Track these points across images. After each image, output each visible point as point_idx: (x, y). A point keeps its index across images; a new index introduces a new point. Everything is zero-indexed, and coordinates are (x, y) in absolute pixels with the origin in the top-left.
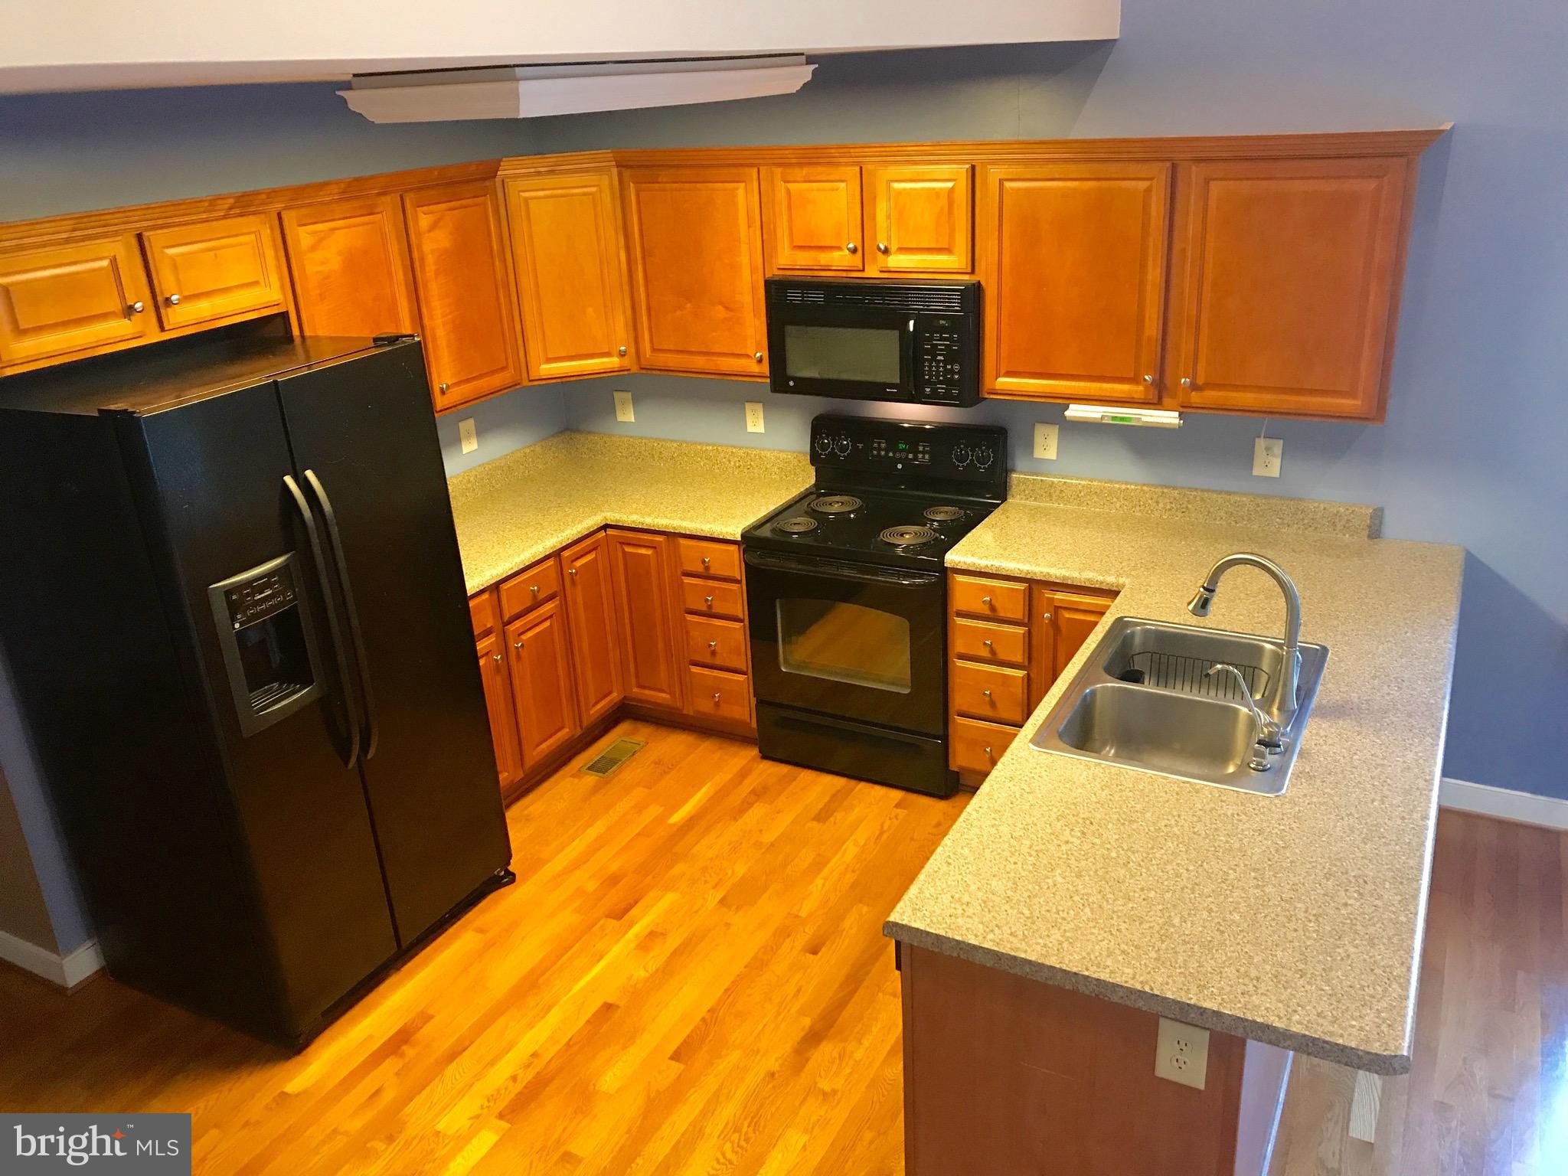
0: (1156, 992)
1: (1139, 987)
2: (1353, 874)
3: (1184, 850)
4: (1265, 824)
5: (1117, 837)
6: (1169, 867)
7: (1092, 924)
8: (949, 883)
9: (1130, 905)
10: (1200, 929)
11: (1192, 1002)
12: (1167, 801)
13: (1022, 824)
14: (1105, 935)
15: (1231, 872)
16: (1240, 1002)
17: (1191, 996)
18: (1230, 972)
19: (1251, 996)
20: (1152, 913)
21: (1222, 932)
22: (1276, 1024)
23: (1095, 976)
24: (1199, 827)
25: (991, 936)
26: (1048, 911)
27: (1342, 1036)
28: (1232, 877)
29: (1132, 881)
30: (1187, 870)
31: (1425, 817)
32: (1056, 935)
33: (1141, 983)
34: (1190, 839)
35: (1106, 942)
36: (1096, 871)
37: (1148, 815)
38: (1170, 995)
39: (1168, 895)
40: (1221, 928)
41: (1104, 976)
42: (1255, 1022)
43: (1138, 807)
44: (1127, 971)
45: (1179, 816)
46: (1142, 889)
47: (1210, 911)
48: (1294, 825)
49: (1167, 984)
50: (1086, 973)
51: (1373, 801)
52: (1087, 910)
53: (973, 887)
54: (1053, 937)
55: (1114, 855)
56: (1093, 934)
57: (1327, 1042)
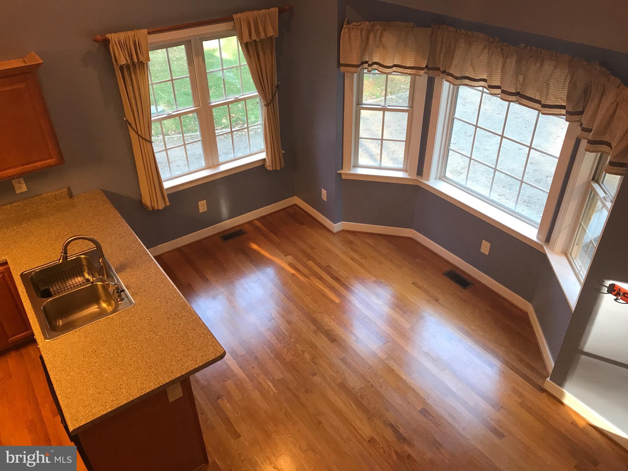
0: (164, 383)
1: (159, 386)
3: (128, 339)
4: (140, 316)
5: (107, 350)
6: (130, 347)
7: (129, 380)
8: (76, 403)
9: (133, 366)
10: (156, 358)
11: (174, 378)
12: (108, 328)
13: (76, 368)
14: (136, 380)
15: (146, 336)
16: (184, 368)
17: (172, 377)
18: (174, 363)
19: (184, 365)
20: (140, 364)
21: (162, 354)
22: (196, 367)
23: (146, 392)
24: (125, 330)
25: (107, 407)
26: (114, 386)
27: (210, 357)
28: (148, 337)
29: (125, 359)
30: (135, 344)
31: (173, 286)
32: (124, 391)
33: (158, 384)
34: (126, 335)
35: (138, 382)
36: (113, 364)
37: (108, 336)
38: (168, 381)
39: (138, 355)
40: (160, 353)
41: (148, 391)
42: (191, 370)
43: (103, 336)
44: (152, 384)
45: (116, 330)
46: (130, 359)
47: (153, 351)
48: (147, 311)
49: (164, 379)
50: (143, 394)
51: (158, 290)
52: (124, 377)
53: (85, 398)
54: (124, 392)
55: (112, 356)
56: (132, 382)
57: (209, 361)
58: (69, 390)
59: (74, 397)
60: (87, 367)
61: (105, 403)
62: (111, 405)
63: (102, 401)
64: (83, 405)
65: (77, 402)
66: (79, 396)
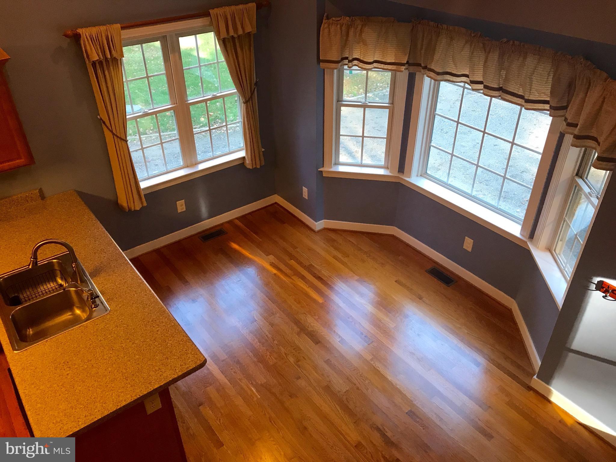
0: (142, 395)
1: (136, 398)
2: (151, 321)
3: (103, 348)
4: (116, 323)
5: (80, 360)
6: (105, 357)
7: (104, 393)
8: (47, 420)
9: (108, 377)
10: (132, 368)
11: (152, 389)
12: (82, 337)
13: (46, 381)
14: (111, 392)
15: (122, 345)
16: (162, 379)
17: (150, 388)
18: (152, 373)
19: (163, 375)
20: (116, 375)
21: (138, 364)
22: (175, 377)
23: (122, 406)
24: (100, 338)
25: (80, 423)
26: (87, 400)
27: (190, 366)
28: (124, 346)
29: (100, 370)
30: (111, 354)
31: (150, 291)
32: (99, 405)
33: (135, 396)
34: (101, 343)
35: (113, 394)
36: (87, 376)
37: (81, 346)
38: (145, 393)
39: (114, 366)
40: (137, 363)
41: (124, 403)
42: (170, 381)
43: (76, 345)
44: (128, 396)
45: (90, 339)
46: (105, 370)
47: (129, 361)
48: (123, 317)
49: (141, 390)
50: (119, 407)
51: (134, 295)
52: (98, 389)
53: (56, 414)
54: (98, 406)
55: (86, 367)
56: (108, 395)
57: (189, 371)
58: (39, 405)
59: (45, 413)
60: (59, 380)
61: (78, 419)
62: (84, 421)
63: (74, 417)
64: (54, 421)
65: (47, 418)
66: (50, 412)
